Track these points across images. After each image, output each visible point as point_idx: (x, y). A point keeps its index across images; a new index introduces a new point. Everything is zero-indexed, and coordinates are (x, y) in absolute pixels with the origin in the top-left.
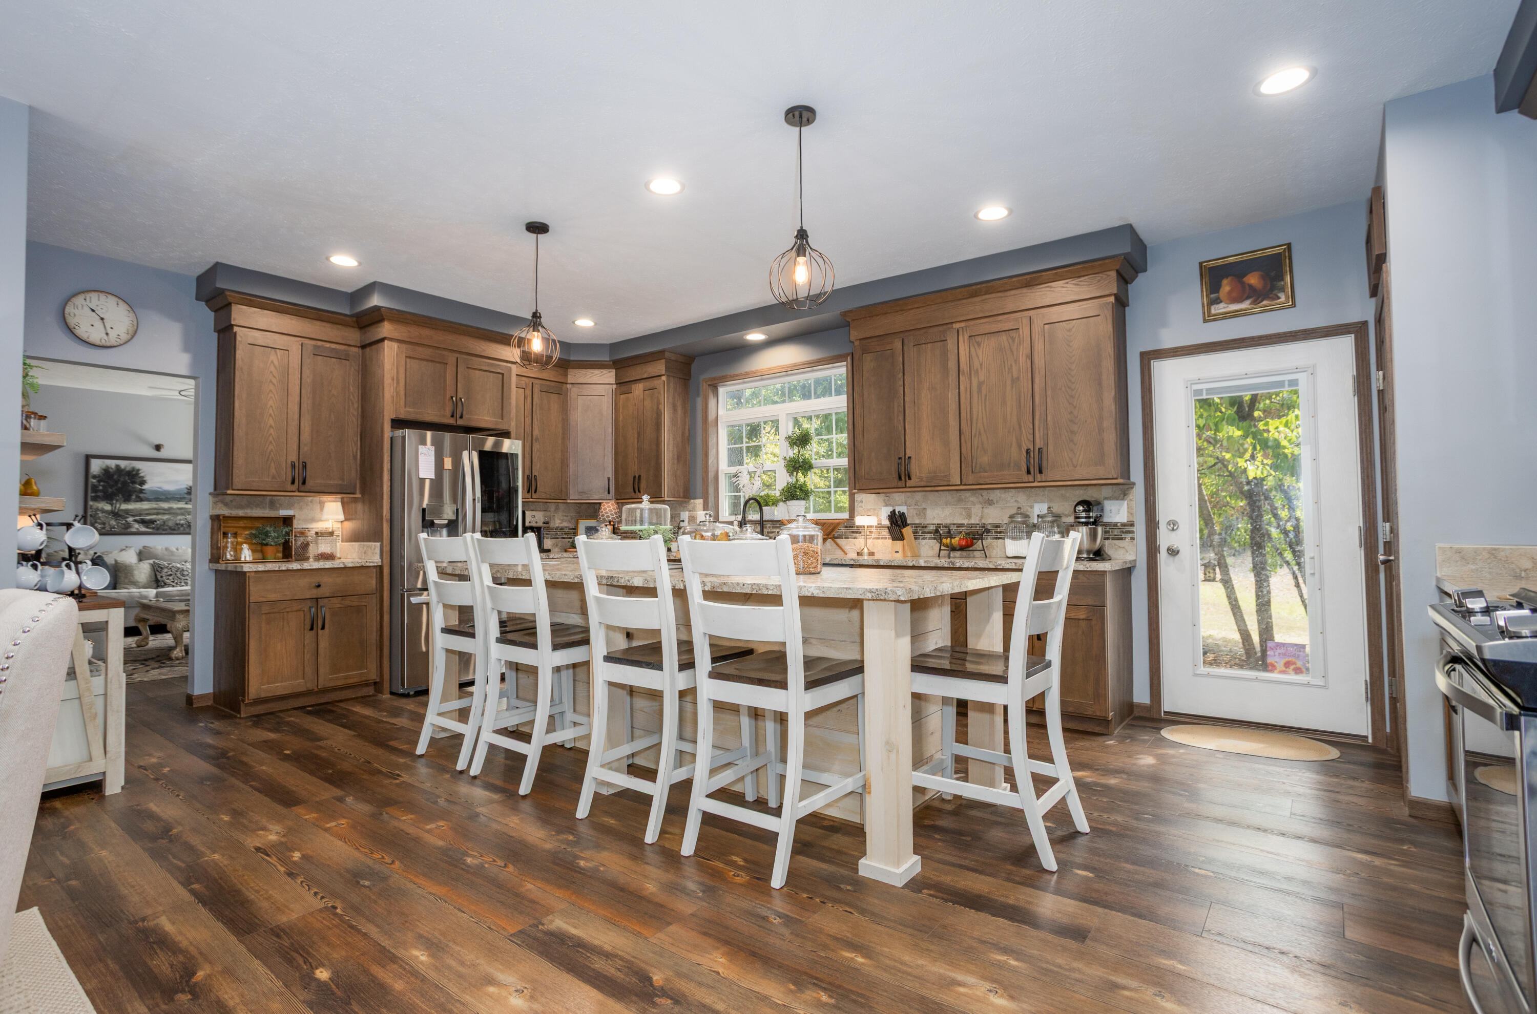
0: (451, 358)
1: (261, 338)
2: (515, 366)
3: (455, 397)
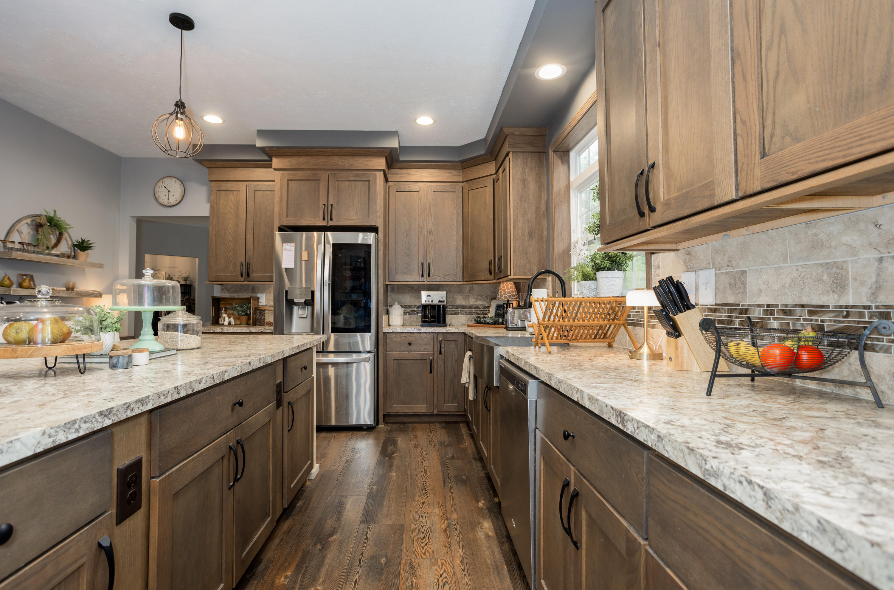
0: (324, 176)
1: (225, 186)
2: (382, 172)
3: (326, 204)
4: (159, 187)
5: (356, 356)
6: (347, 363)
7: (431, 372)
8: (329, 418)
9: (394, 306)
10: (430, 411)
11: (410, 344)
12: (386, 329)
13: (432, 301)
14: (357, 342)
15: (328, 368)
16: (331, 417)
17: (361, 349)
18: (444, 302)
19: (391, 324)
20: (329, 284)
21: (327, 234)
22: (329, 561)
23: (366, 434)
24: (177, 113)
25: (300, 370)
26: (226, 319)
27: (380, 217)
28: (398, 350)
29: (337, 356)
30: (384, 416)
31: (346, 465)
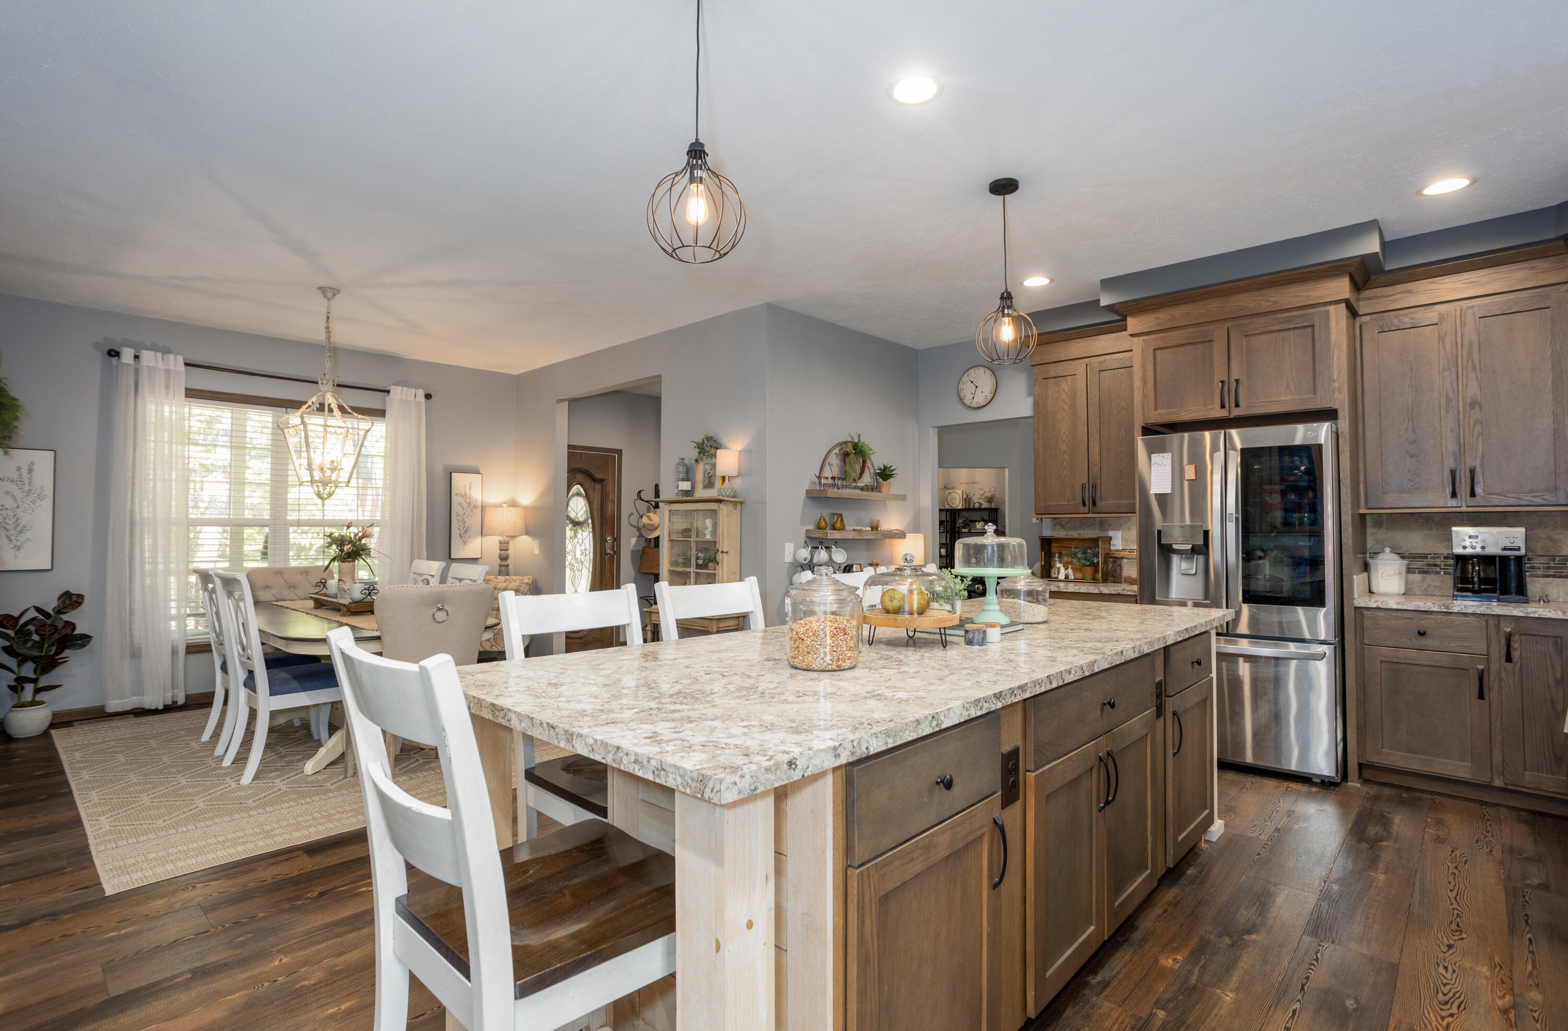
1: (1053, 370)
2: (1344, 305)
3: (1227, 381)
4: (964, 383)
5: (1296, 648)
6: (1276, 659)
7: (1481, 696)
8: (1240, 748)
9: (1380, 556)
10: (1484, 778)
11: (1422, 634)
12: (1360, 600)
13: (1483, 548)
14: (1298, 624)
15: (1237, 663)
16: (1244, 746)
17: (1307, 636)
18: (1519, 549)
19: (1374, 589)
20: (1237, 518)
21: (1230, 434)
22: (1245, 967)
23: (1318, 792)
24: (1004, 308)
25: (1190, 667)
26: (1061, 571)
27: (1340, 391)
28: (1390, 643)
29: (1256, 644)
30: (1360, 765)
31: (1276, 835)
